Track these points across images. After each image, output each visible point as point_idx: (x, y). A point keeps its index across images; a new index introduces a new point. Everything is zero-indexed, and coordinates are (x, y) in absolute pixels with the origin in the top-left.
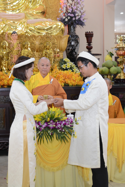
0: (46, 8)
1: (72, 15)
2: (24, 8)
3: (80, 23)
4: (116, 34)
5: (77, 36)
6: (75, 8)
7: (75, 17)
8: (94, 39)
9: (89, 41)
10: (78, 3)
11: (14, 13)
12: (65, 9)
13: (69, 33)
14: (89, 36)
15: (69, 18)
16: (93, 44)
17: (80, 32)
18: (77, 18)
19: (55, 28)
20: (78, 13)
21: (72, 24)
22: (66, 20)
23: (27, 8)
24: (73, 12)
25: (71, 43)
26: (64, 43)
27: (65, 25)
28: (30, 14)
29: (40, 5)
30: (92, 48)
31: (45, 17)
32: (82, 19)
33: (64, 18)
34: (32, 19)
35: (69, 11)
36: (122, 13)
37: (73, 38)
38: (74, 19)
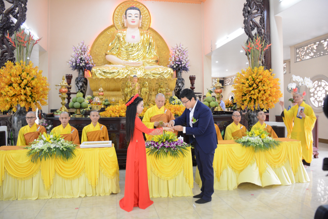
0: (159, 58)
1: (179, 63)
2: (142, 58)
3: (185, 69)
4: (213, 78)
5: (183, 79)
6: (181, 57)
7: (181, 64)
8: (196, 82)
9: (192, 84)
10: (184, 54)
11: (135, 61)
12: (173, 58)
13: (177, 76)
14: (192, 79)
15: (177, 65)
16: (195, 85)
17: (185, 76)
18: (183, 65)
19: (166, 73)
20: (184, 62)
21: (179, 70)
22: (175, 67)
23: (144, 58)
24: (180, 61)
25: (178, 85)
26: (173, 85)
27: (174, 71)
28: (147, 62)
29: (155, 55)
30: (194, 88)
31: (159, 65)
32: (186, 66)
33: (173, 65)
34: (148, 66)
35: (177, 60)
36: (217, 62)
37: (179, 81)
38: (180, 66)
